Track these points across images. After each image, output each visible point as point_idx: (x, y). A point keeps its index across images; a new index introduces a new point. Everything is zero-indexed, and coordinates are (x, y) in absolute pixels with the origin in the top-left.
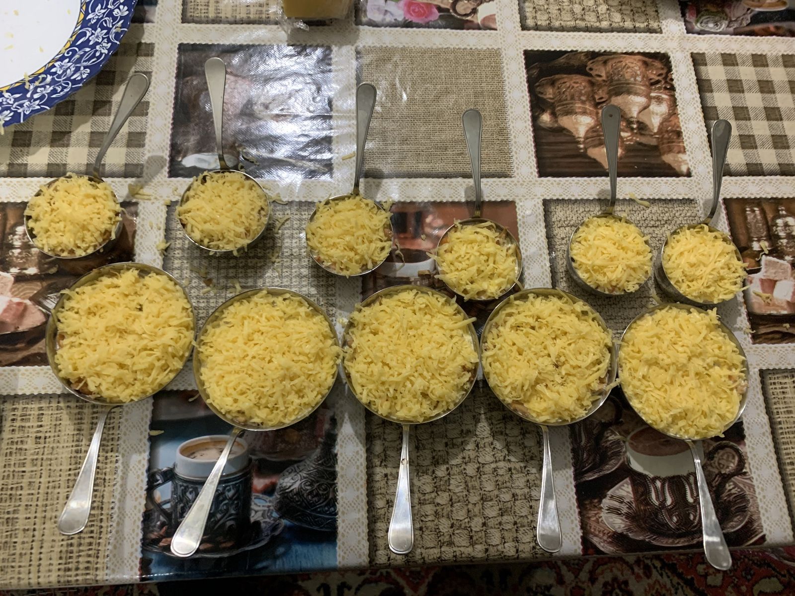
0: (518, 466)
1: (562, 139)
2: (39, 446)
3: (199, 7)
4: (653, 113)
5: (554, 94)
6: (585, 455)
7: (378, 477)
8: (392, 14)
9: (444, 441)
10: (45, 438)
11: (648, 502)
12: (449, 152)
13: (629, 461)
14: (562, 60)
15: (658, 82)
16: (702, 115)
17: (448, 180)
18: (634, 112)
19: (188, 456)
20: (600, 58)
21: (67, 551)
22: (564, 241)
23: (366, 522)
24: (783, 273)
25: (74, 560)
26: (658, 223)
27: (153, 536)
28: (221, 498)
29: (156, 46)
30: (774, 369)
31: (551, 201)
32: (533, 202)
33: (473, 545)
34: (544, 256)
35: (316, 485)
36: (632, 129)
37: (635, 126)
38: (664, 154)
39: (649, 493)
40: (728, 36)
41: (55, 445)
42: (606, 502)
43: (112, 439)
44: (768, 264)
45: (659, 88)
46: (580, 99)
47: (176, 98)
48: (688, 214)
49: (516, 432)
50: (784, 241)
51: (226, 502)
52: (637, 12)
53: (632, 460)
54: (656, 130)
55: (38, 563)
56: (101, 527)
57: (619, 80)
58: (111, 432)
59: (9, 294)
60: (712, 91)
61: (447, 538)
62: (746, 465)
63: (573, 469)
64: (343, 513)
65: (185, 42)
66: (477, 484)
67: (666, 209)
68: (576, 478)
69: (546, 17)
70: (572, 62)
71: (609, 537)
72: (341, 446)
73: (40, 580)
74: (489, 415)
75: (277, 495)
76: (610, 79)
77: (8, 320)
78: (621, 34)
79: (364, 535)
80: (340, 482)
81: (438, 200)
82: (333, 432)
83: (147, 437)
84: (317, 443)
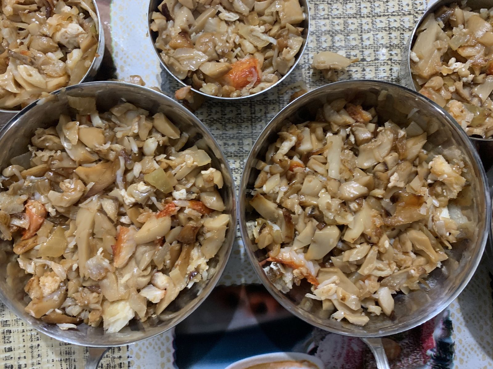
82: (447, 341)
83: (172, 360)
84: (426, 358)
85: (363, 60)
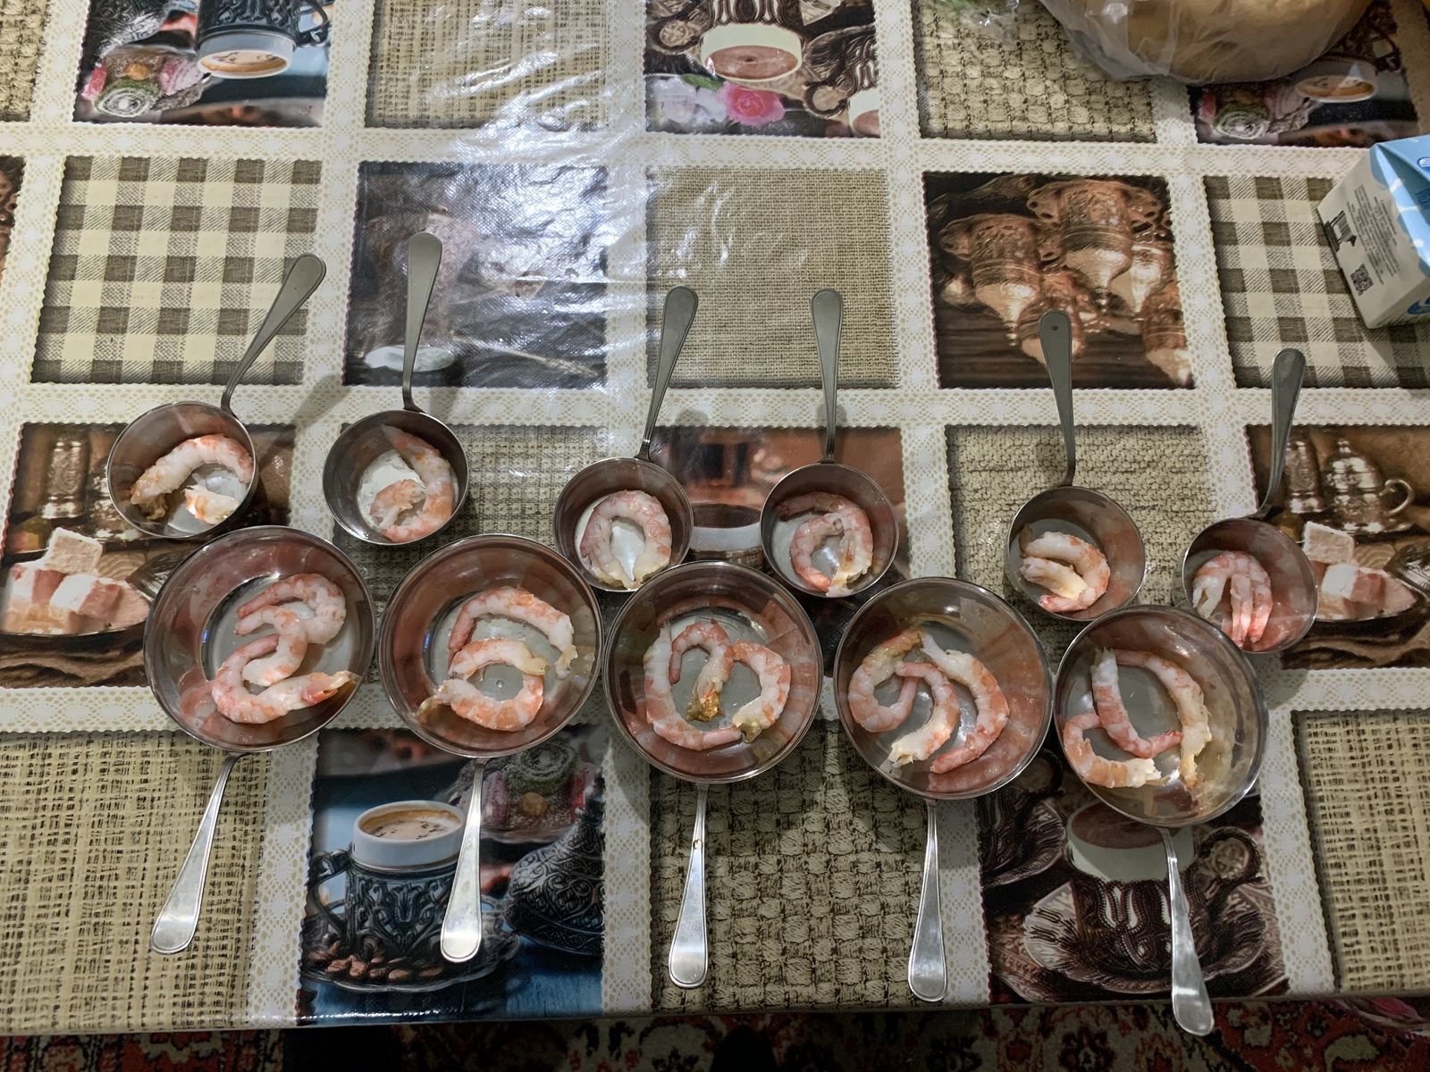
0: (891, 859)
1: (983, 324)
2: (143, 812)
3: (394, 100)
4: (1135, 279)
5: (971, 247)
6: (1000, 845)
7: (667, 873)
8: (707, 111)
9: (774, 817)
10: (153, 800)
11: (1098, 922)
12: (795, 345)
13: (1071, 856)
14: (986, 189)
15: (1146, 226)
16: (1217, 283)
17: (792, 392)
18: (1103, 279)
19: (372, 833)
20: (1050, 186)
21: (186, 976)
22: (978, 495)
23: (648, 942)
24: (1340, 551)
25: (197, 990)
26: (1135, 466)
27: (317, 956)
28: (422, 900)
29: (325, 166)
30: (1316, 711)
31: (958, 428)
32: (929, 430)
33: (816, 981)
34: (943, 519)
35: (571, 883)
36: (1099, 307)
37: (1104, 302)
38: (1151, 348)
39: (1102, 906)
40: (1269, 147)
41: (168, 812)
42: (1031, 921)
43: (255, 803)
44: (1316, 537)
45: (1148, 238)
46: (1013, 257)
47: (355, 253)
48: (1186, 452)
49: (891, 804)
50: (1345, 499)
51: (431, 905)
52: (1116, 106)
53: (1076, 855)
54: (1138, 310)
55: (142, 993)
56: (238, 940)
57: (1080, 223)
58: (253, 793)
59: (96, 571)
60: (1235, 242)
61: (774, 972)
62: (1263, 867)
63: (979, 866)
64: (613, 927)
65: (371, 160)
66: (825, 887)
67: (1150, 443)
68: (984, 881)
69: (963, 114)
70: (1003, 192)
71: (1033, 976)
72: (612, 822)
73: (145, 1020)
74: (847, 777)
75: (509, 897)
76: (1066, 222)
77: (94, 613)
78: (1087, 144)
79: (645, 963)
80: (609, 880)
81: (775, 426)
82: (598, 800)
83: (309, 801)
84: (574, 816)
85: (538, 513)
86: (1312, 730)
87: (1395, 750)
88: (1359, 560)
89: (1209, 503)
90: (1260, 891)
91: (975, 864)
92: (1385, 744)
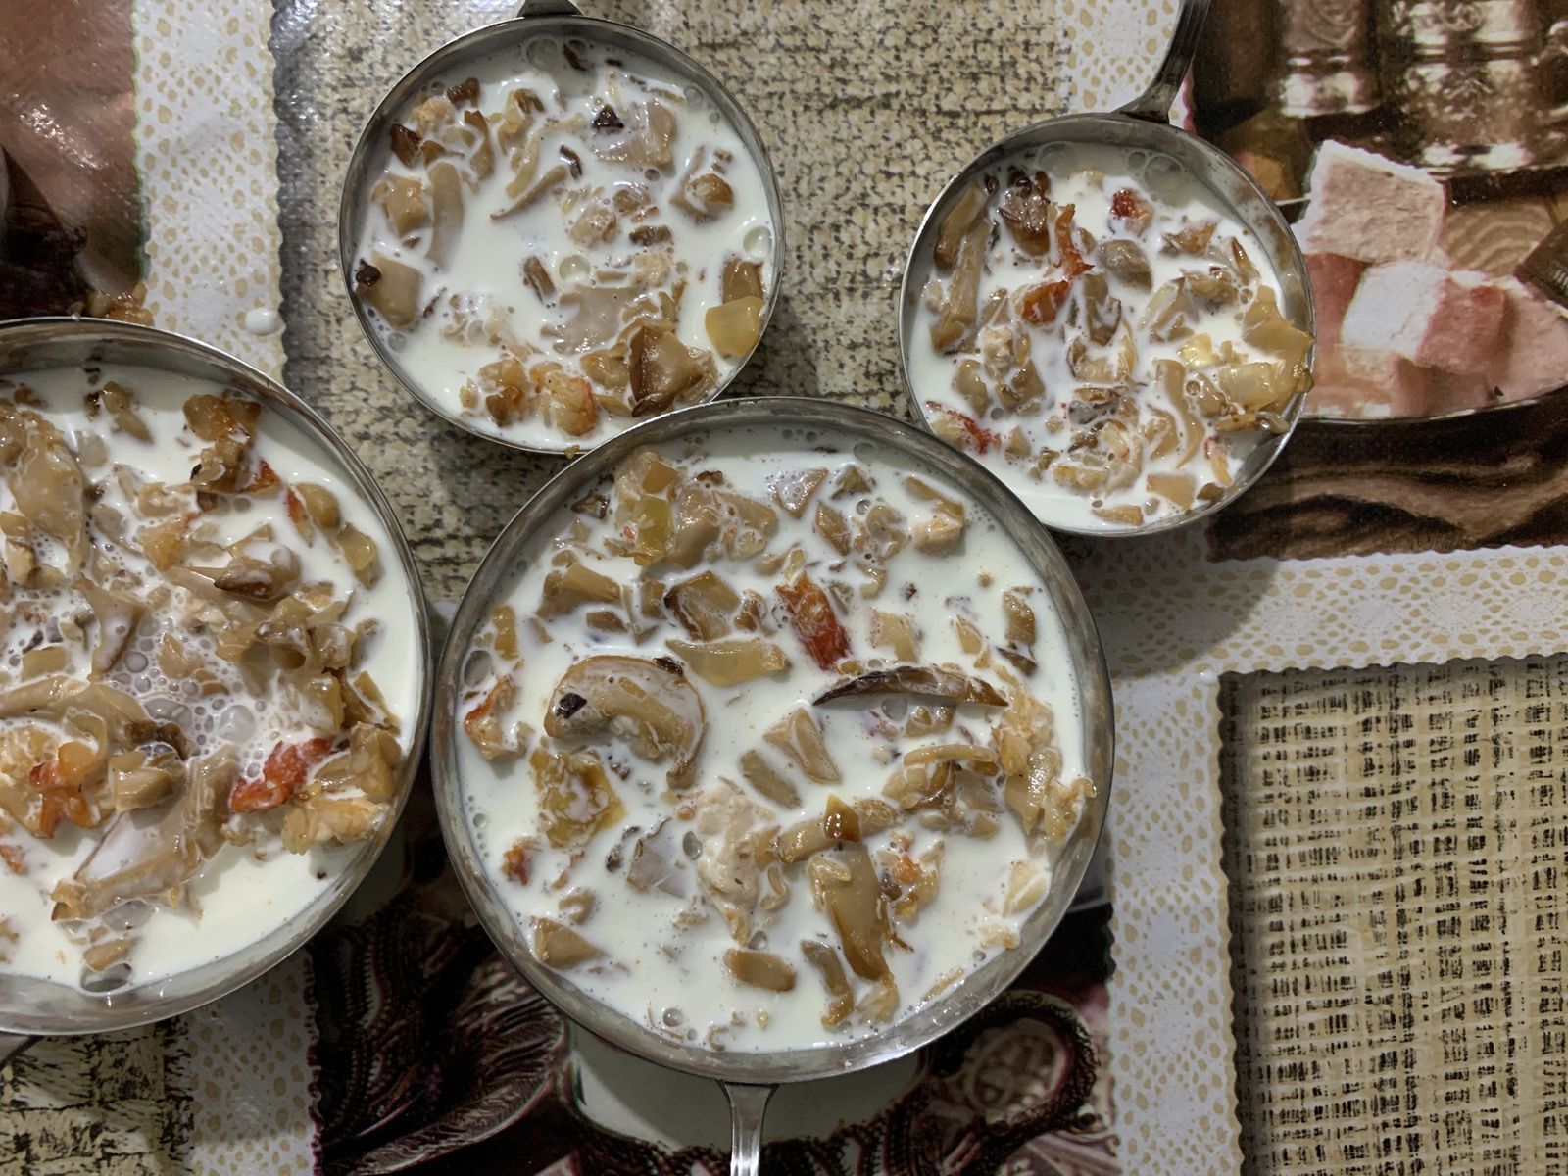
0: (61, 1124)
6: (376, 1071)
13: (575, 1091)
24: (1405, 227)
30: (1290, 672)
44: (1347, 183)
50: (1434, 74)
53: (591, 1085)
62: (1099, 1089)
63: (311, 1131)
86: (1271, 725)
87: (1484, 769)
88: (1451, 251)
89: (1050, 86)
90: (1086, 1151)
91: (299, 1126)
92: (1459, 752)
